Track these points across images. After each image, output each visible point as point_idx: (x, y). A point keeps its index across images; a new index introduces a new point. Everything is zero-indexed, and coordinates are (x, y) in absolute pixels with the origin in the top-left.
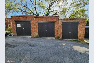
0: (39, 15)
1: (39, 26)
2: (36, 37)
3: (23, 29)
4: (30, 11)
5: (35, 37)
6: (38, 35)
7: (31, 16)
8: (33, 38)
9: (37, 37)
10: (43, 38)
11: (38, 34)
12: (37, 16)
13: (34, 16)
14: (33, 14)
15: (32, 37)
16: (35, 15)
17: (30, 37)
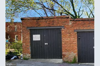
0: (79, 17)
1: (78, 39)
2: (72, 61)
3: (46, 44)
4: (62, 7)
5: (69, 61)
6: (77, 58)
7: (62, 18)
8: (66, 64)
9: (74, 62)
10: (87, 64)
11: (77, 56)
12: (75, 18)
13: (70, 18)
14: (68, 15)
15: (64, 62)
16: (70, 16)
17: (60, 61)
